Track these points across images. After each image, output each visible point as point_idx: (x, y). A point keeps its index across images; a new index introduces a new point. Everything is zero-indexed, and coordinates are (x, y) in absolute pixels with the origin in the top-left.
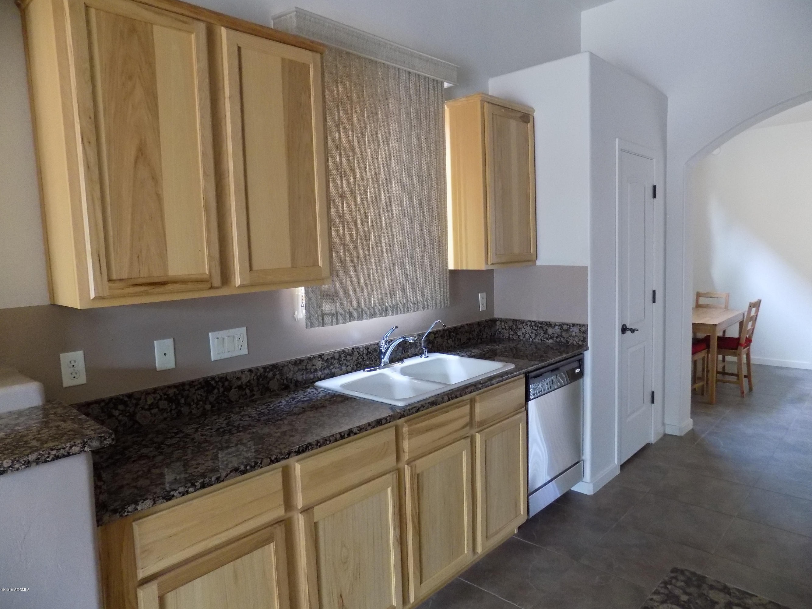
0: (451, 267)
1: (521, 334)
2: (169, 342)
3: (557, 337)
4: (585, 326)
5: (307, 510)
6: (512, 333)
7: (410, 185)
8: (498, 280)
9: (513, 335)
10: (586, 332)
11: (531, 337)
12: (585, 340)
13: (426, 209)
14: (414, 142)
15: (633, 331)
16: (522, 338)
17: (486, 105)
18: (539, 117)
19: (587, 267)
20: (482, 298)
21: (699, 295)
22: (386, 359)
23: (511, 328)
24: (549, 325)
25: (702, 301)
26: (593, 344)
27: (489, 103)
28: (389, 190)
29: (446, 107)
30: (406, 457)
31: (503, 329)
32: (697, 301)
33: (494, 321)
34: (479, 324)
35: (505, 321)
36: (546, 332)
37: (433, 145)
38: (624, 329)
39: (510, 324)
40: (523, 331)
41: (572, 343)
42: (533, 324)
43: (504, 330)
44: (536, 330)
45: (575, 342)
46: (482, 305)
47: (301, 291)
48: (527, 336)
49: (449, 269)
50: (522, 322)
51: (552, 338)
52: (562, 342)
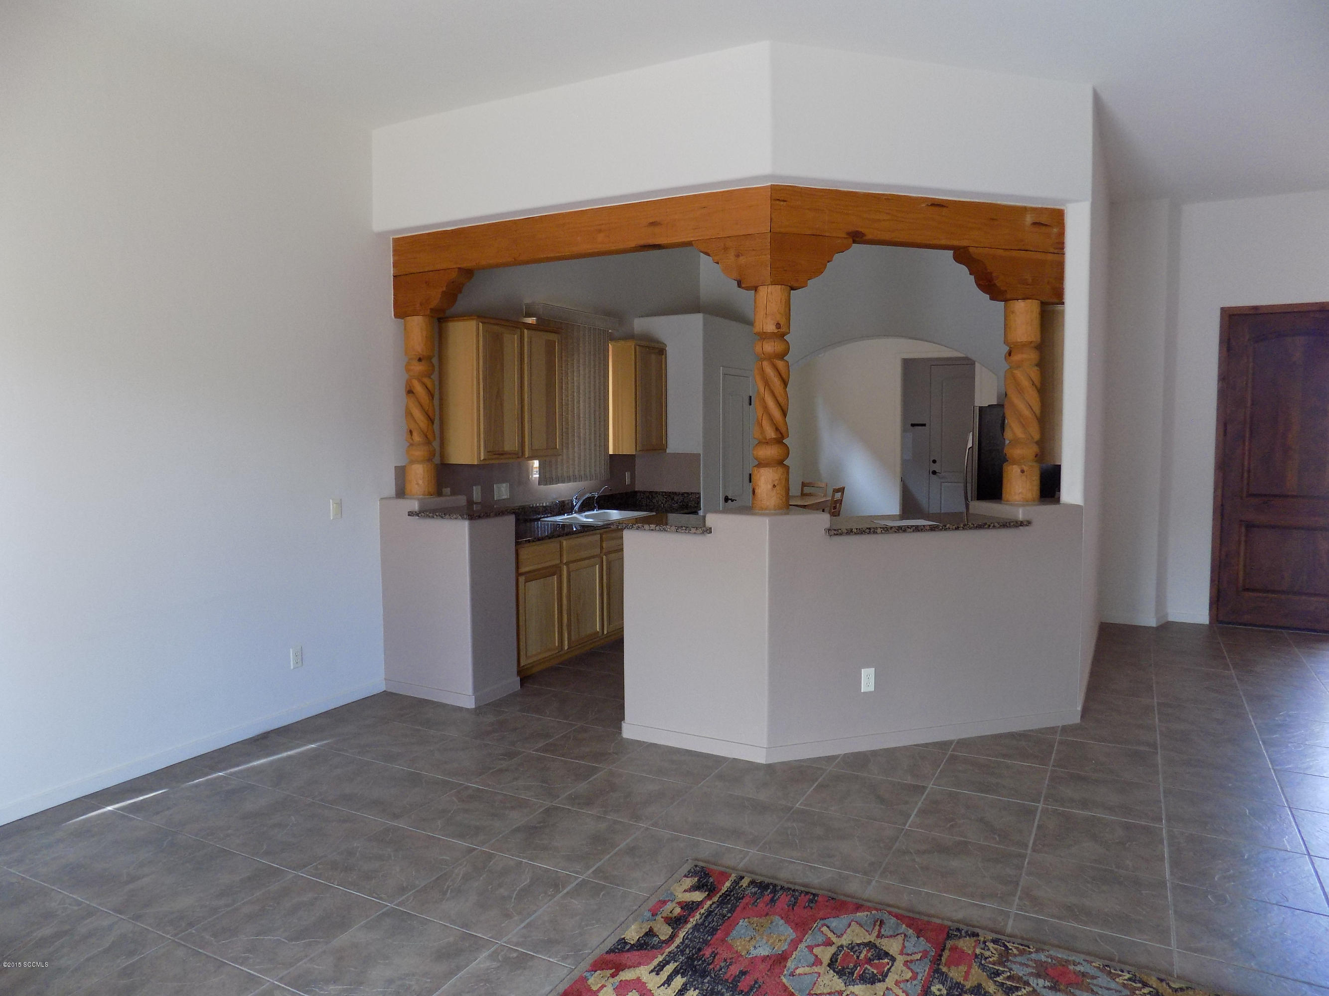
0: (611, 452)
1: (655, 502)
2: (479, 487)
3: (680, 502)
4: (699, 494)
5: (567, 564)
6: (649, 501)
7: (589, 398)
8: (639, 463)
9: (649, 502)
10: (699, 498)
11: (662, 503)
12: (699, 503)
13: (597, 413)
14: (592, 370)
15: (732, 501)
16: (656, 504)
17: (637, 347)
18: (670, 351)
19: (700, 454)
20: (627, 474)
21: (804, 485)
22: (576, 508)
23: (648, 497)
24: (675, 493)
25: (807, 490)
26: (704, 506)
27: (639, 346)
28: (579, 402)
29: (610, 345)
30: (604, 551)
31: (642, 498)
32: (802, 490)
33: (636, 492)
34: (626, 493)
35: (644, 492)
36: (673, 499)
37: (602, 372)
38: (726, 499)
39: (648, 494)
40: (657, 499)
41: (691, 506)
42: (664, 494)
43: (643, 500)
44: (666, 498)
45: (692, 505)
46: (628, 481)
47: (536, 463)
48: (660, 503)
49: (610, 453)
50: (656, 493)
51: (677, 503)
52: (684, 505)
